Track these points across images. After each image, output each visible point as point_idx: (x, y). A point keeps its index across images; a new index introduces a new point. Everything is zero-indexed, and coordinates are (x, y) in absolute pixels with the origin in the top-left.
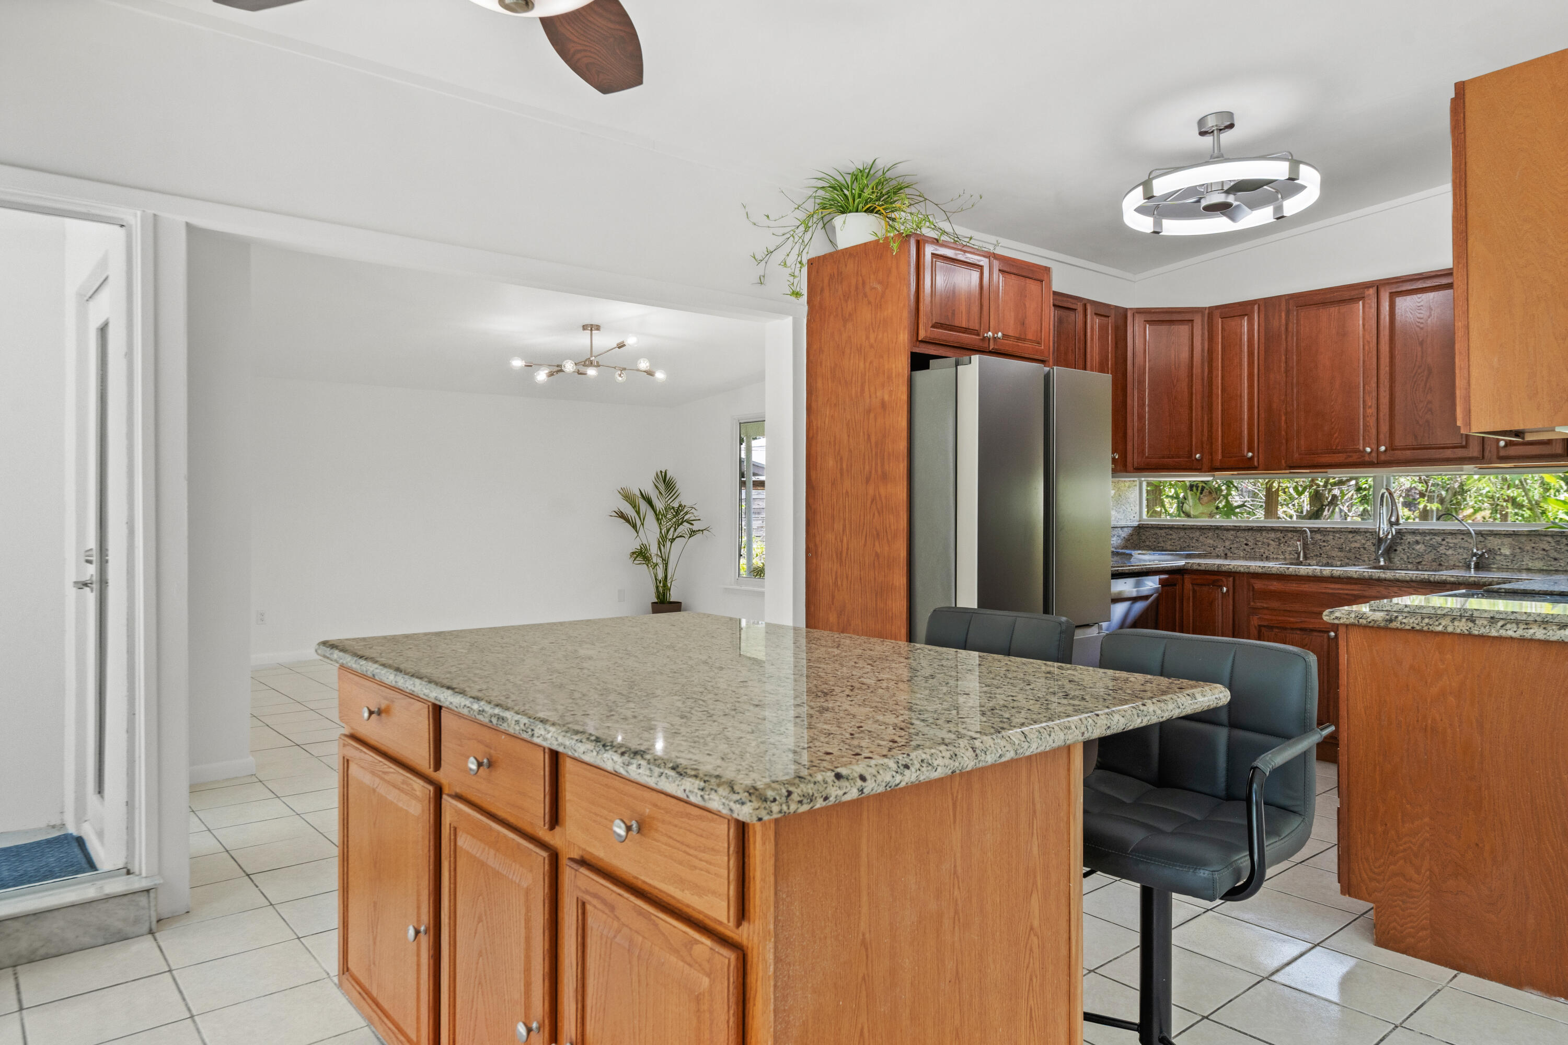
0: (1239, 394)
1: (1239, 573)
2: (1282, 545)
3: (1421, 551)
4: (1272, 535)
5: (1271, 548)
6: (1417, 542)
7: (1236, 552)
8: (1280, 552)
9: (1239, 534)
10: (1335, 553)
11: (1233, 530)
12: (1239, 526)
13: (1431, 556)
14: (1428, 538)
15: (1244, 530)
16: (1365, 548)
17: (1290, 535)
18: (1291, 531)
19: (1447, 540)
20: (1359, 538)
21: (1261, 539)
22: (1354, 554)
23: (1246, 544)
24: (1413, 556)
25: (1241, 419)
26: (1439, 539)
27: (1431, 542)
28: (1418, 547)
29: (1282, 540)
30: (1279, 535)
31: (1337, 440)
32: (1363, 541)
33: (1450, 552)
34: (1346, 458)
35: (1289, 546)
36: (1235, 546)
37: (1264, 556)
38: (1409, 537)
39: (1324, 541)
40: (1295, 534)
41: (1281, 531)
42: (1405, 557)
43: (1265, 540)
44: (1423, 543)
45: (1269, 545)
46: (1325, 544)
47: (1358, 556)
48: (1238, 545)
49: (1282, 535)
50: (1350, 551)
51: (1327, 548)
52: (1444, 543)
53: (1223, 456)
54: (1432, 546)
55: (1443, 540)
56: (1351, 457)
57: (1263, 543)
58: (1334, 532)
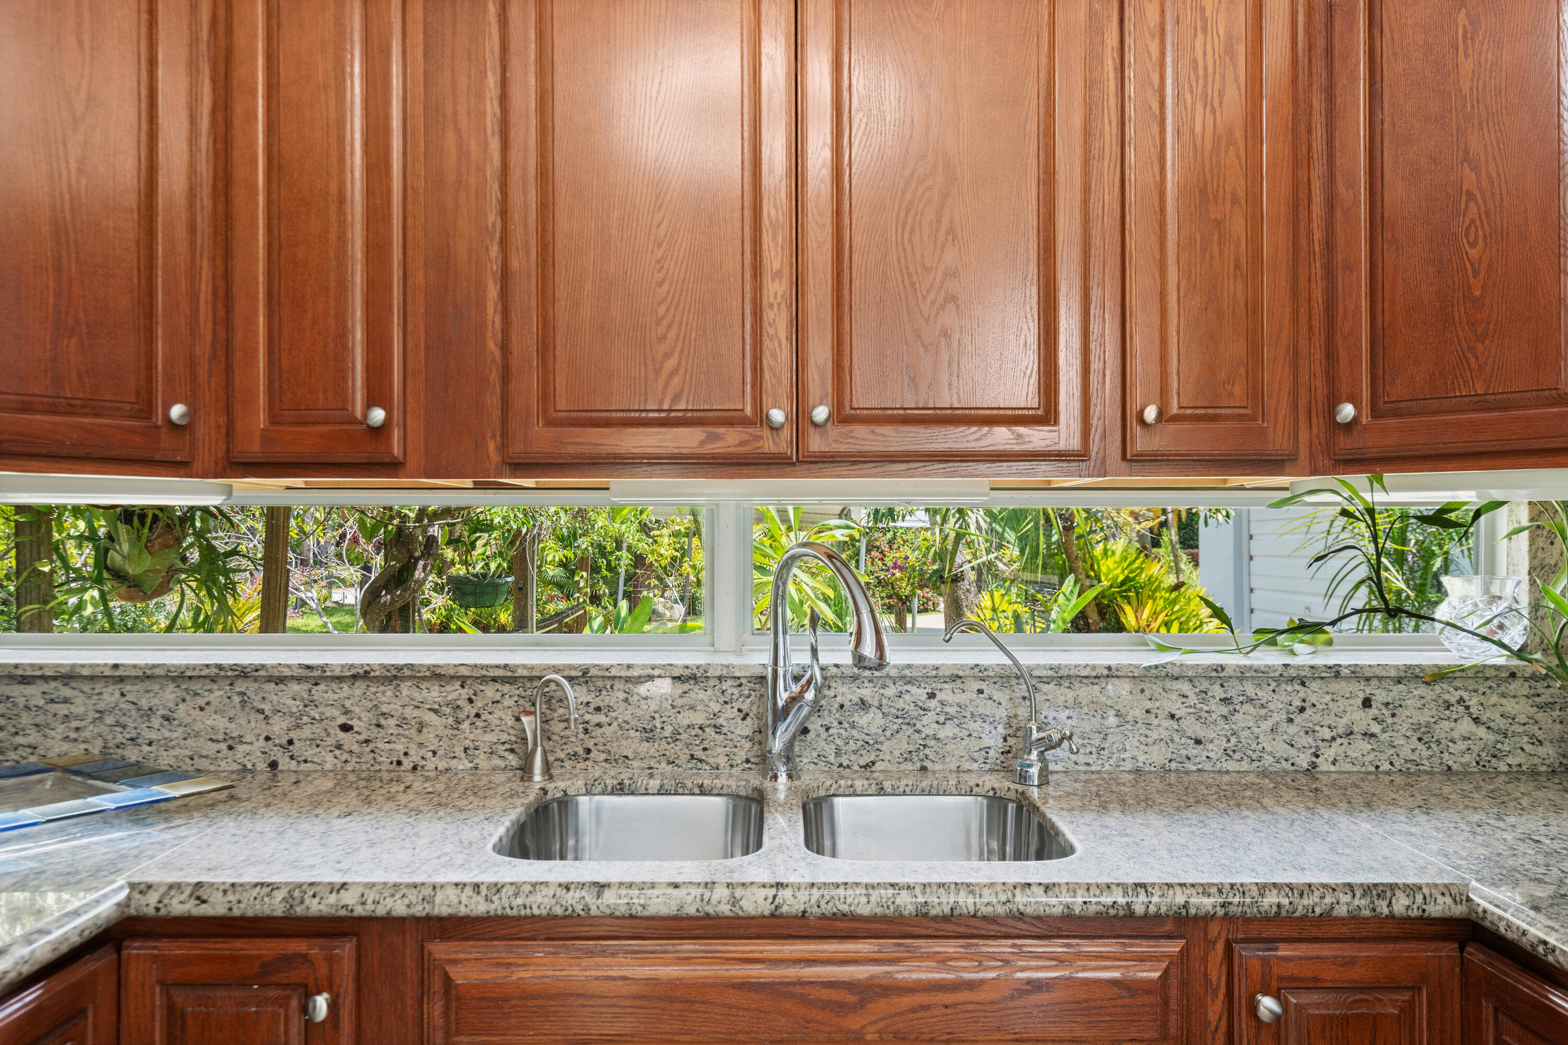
0: (333, 188)
1: (391, 922)
2: (465, 726)
3: (873, 730)
4: (434, 694)
5: (429, 737)
6: (863, 705)
7: (309, 753)
8: (459, 751)
9: (319, 692)
10: (632, 745)
11: (299, 679)
12: (323, 668)
13: (901, 744)
14: (891, 691)
15: (340, 679)
16: (718, 728)
17: (490, 691)
18: (494, 680)
19: (940, 696)
20: (702, 695)
21: (394, 707)
22: (688, 745)
23: (346, 728)
24: (852, 746)
25: (343, 288)
26: (919, 693)
27: (900, 704)
28: (863, 720)
29: (468, 709)
30: (455, 692)
31: (676, 380)
32: (716, 707)
33: (948, 731)
34: (702, 443)
35: (487, 728)
36: (307, 732)
37: (407, 764)
38: (844, 689)
39: (598, 709)
40: (506, 688)
41: (463, 681)
42: (830, 750)
43: (409, 712)
44: (880, 707)
45: (420, 729)
46: (601, 718)
47: (699, 753)
48: (318, 729)
49: (466, 693)
50: (675, 738)
51: (608, 730)
52: (933, 703)
53: (274, 419)
54: (901, 715)
55: (932, 696)
56: (718, 438)
57: (403, 722)
58: (628, 680)
